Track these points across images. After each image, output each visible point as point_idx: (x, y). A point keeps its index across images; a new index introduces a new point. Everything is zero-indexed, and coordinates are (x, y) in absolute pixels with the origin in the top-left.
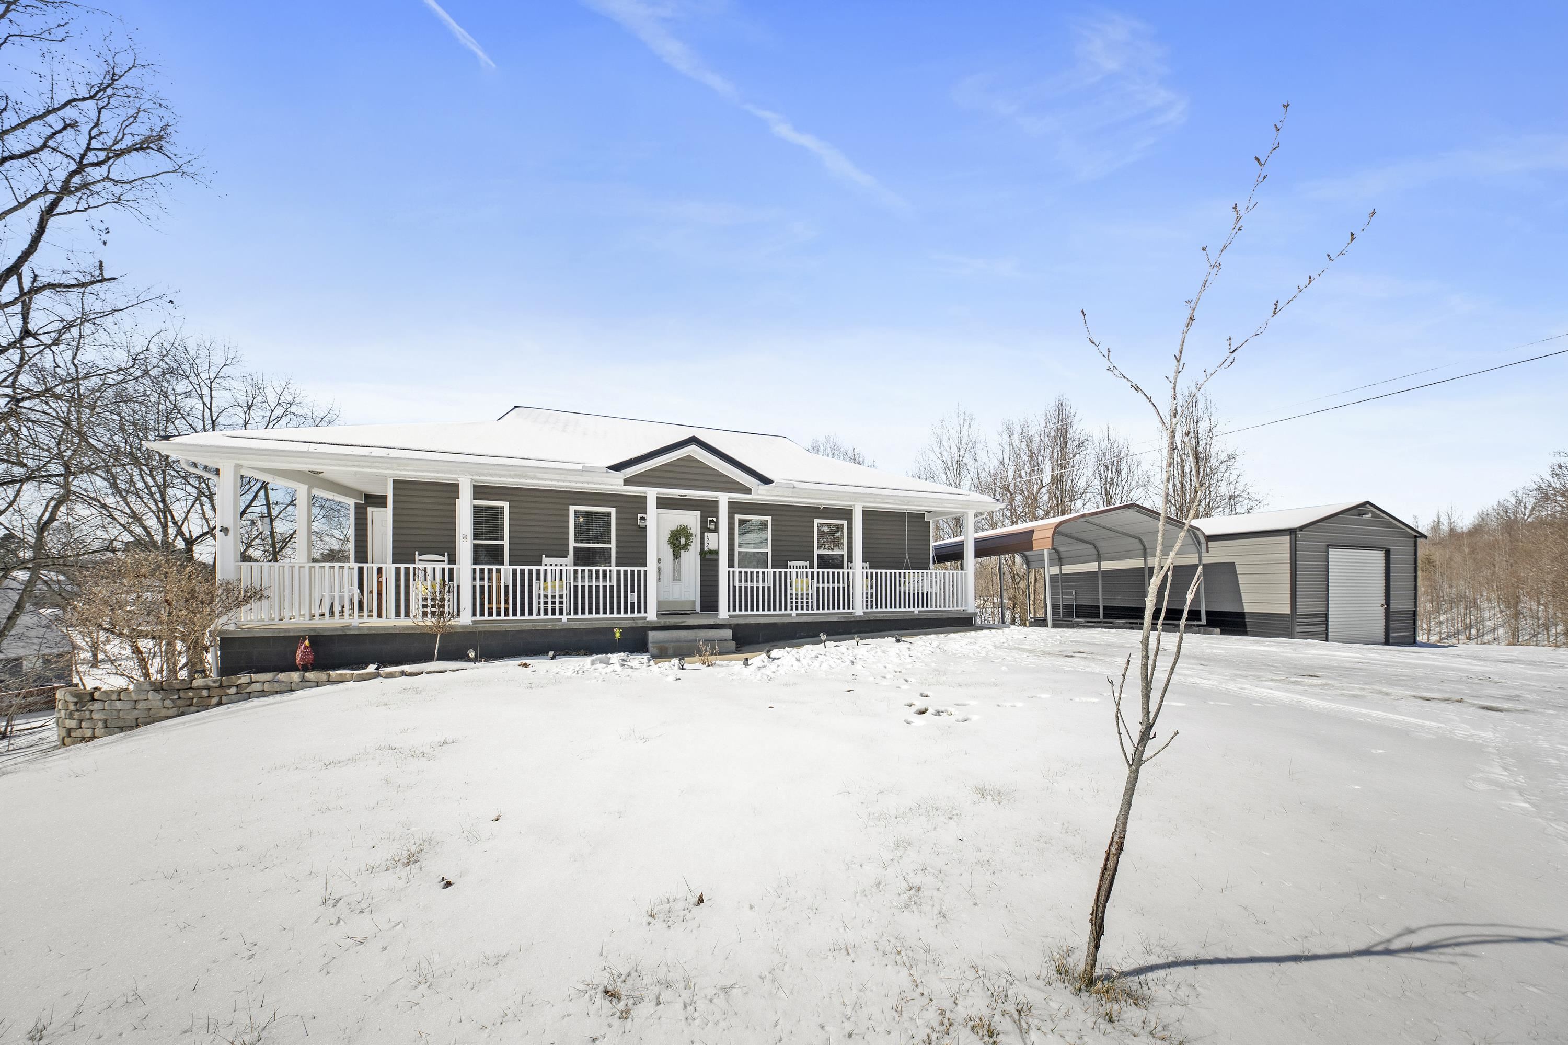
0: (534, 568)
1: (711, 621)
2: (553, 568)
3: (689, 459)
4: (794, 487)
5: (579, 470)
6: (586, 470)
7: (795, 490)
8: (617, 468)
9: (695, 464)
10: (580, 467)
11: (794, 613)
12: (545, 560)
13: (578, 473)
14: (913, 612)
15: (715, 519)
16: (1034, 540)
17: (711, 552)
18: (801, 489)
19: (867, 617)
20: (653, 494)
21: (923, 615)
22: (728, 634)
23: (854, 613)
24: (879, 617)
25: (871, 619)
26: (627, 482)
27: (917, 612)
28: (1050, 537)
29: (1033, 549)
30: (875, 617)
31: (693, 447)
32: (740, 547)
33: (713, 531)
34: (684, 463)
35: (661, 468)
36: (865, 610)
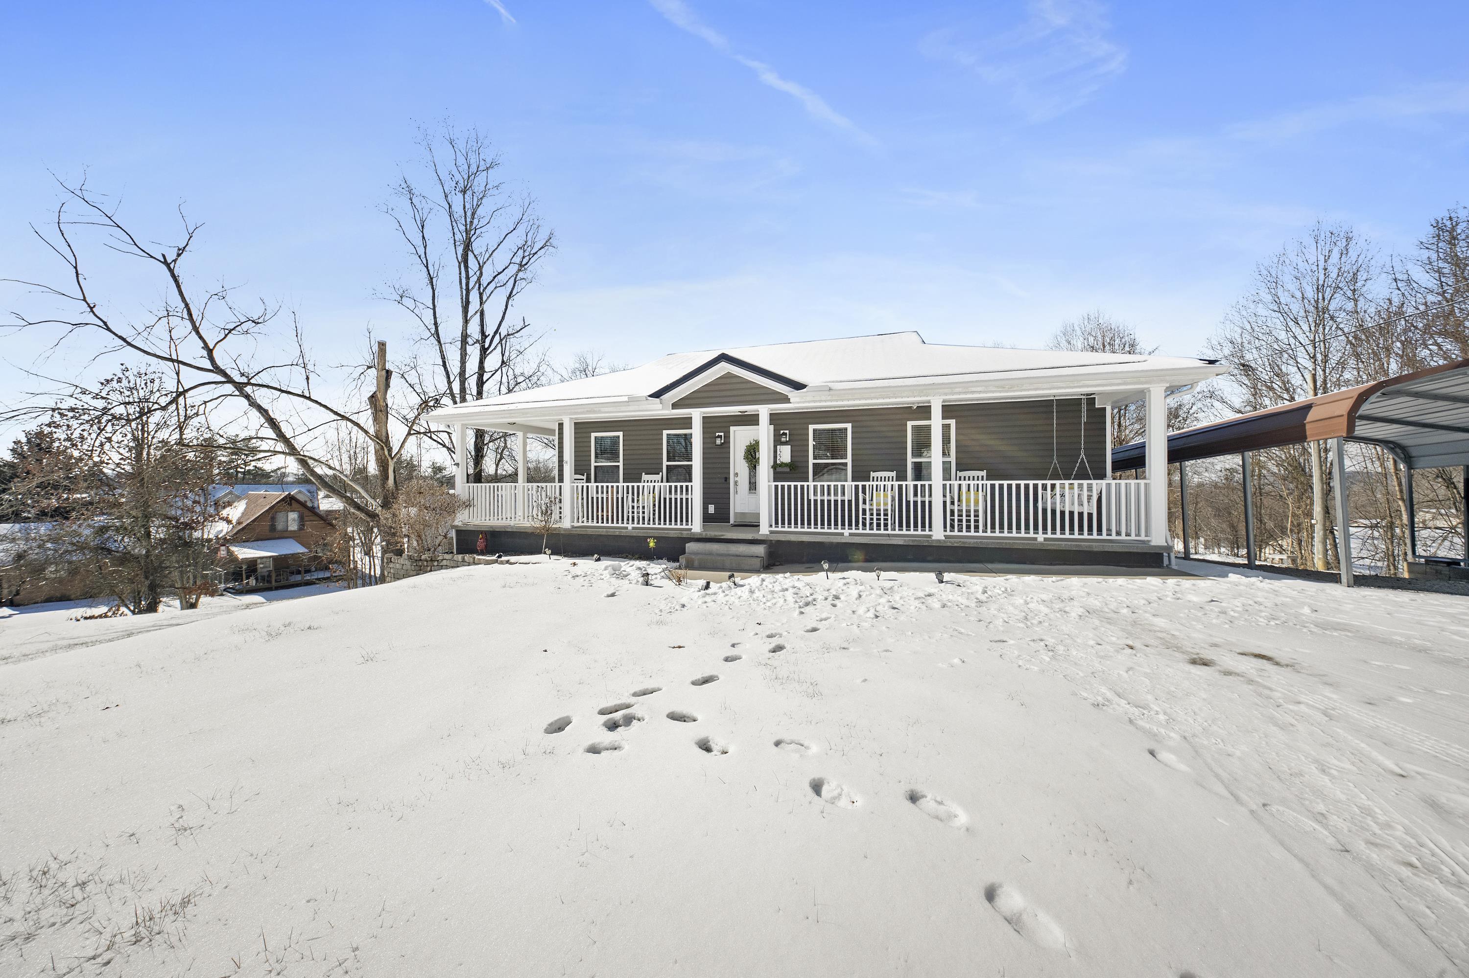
0: (635, 485)
1: (749, 536)
2: (649, 484)
3: (729, 376)
4: (830, 389)
5: (626, 402)
6: (632, 400)
7: (831, 392)
8: (657, 395)
9: (734, 380)
10: (626, 399)
11: (846, 532)
12: (645, 477)
13: (626, 404)
14: (1035, 539)
15: (787, 432)
16: (1308, 423)
17: (783, 465)
18: (840, 390)
19: (950, 542)
20: (697, 415)
21: (1055, 544)
22: (760, 550)
23: (930, 536)
24: (970, 543)
25: (956, 545)
26: (675, 406)
27: (1043, 540)
28: (1342, 416)
29: (1306, 438)
30: (963, 543)
31: (723, 365)
32: (815, 458)
33: (785, 443)
34: (728, 381)
35: (707, 389)
36: (948, 533)
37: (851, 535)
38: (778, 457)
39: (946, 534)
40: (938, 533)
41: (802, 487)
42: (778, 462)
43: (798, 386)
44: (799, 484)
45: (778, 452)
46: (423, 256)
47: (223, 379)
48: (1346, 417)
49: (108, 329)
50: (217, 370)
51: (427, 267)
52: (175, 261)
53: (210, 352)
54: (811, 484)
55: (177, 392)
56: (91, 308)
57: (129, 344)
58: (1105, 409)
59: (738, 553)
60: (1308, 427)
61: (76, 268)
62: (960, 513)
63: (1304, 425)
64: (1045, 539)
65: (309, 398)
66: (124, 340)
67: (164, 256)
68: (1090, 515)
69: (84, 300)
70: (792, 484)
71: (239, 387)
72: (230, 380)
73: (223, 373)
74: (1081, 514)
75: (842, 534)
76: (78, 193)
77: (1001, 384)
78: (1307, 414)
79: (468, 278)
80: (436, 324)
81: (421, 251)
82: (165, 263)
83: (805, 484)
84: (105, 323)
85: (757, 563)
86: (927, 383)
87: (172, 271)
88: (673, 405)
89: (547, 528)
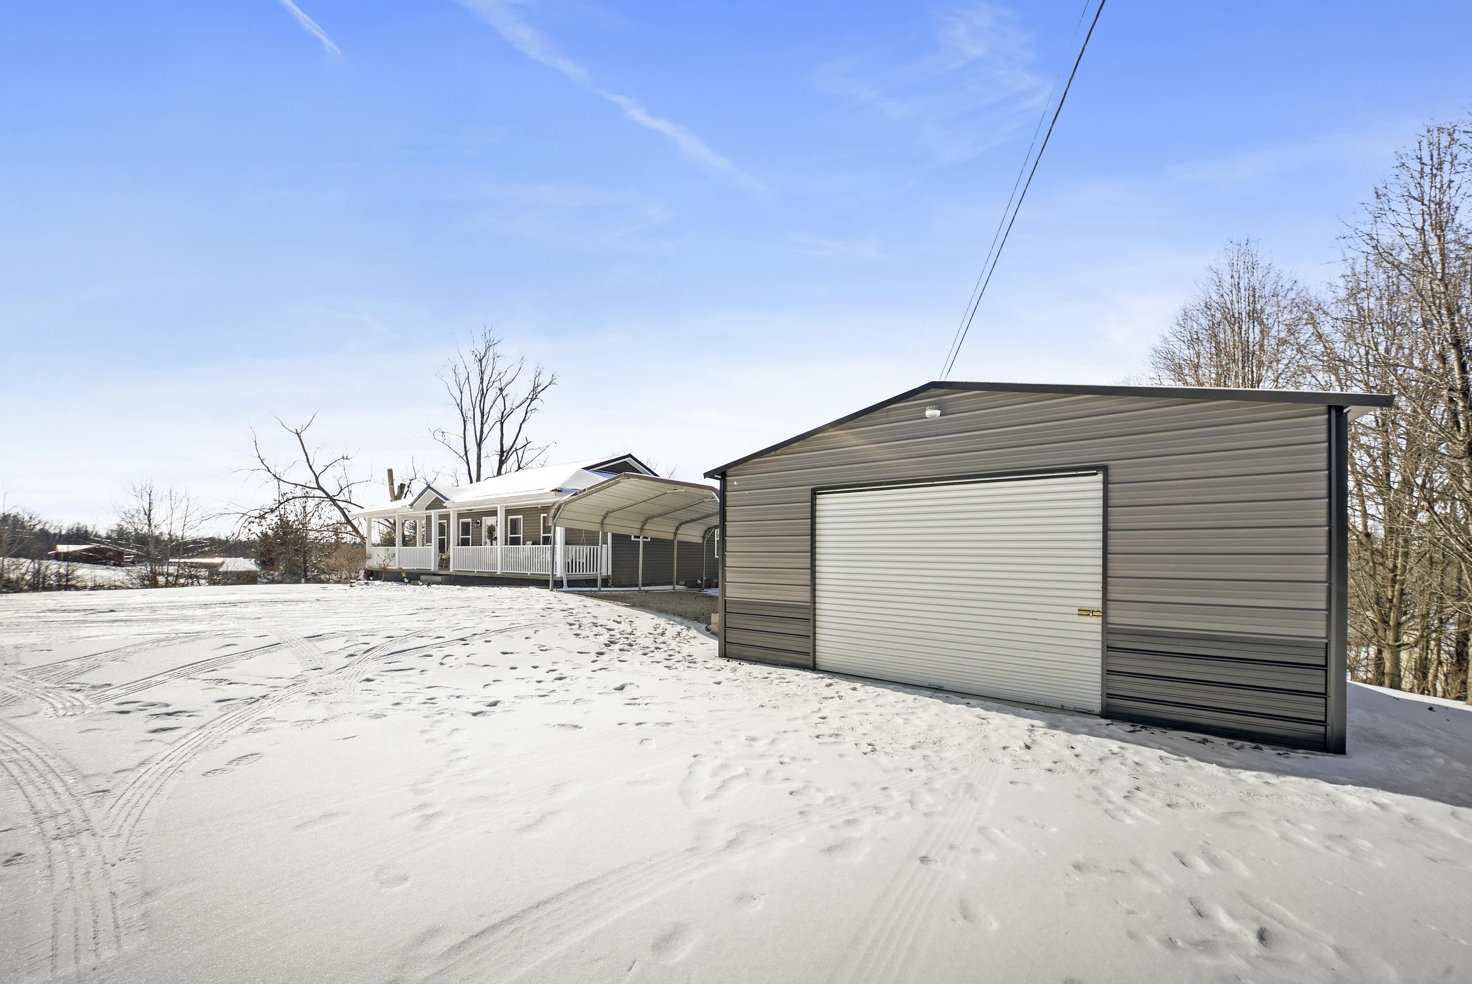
8: (411, 505)
19: (502, 575)
20: (433, 514)
27: (529, 574)
30: (505, 576)
31: (429, 490)
36: (502, 571)
40: (499, 571)
41: (462, 549)
43: (447, 499)
49: (269, 471)
50: (320, 488)
52: (301, 433)
53: (317, 478)
56: (262, 461)
59: (434, 580)
61: (256, 442)
65: (350, 503)
66: (275, 475)
67: (296, 430)
69: (259, 457)
73: (325, 492)
75: (474, 572)
82: (297, 433)
83: (463, 547)
84: (268, 469)
87: (299, 437)
89: (385, 569)
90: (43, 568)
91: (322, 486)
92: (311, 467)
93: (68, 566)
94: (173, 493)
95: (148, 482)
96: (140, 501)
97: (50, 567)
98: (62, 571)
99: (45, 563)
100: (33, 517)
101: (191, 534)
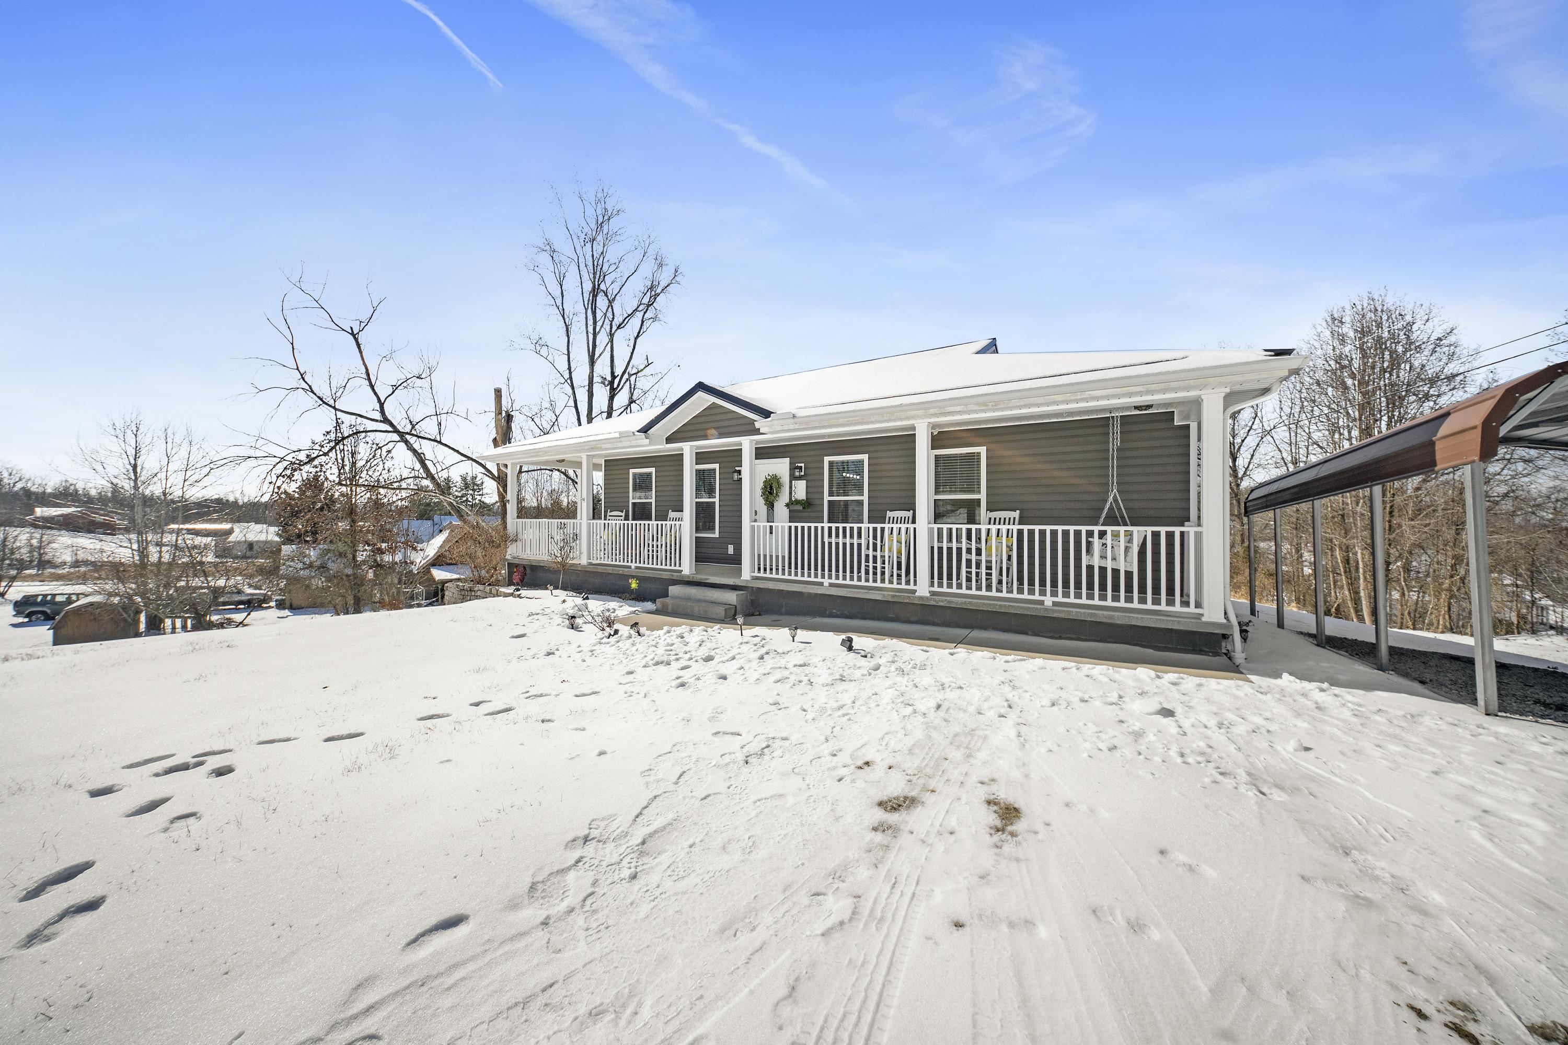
1: (728, 582)
3: (709, 407)
4: (794, 416)
5: (617, 438)
6: (624, 436)
7: (796, 420)
8: (645, 430)
10: (617, 434)
11: (826, 582)
13: (618, 440)
14: (1042, 603)
15: (803, 465)
16: (1438, 440)
17: (798, 502)
18: (803, 417)
19: (935, 600)
20: (688, 449)
21: (1062, 611)
22: (732, 597)
23: (915, 591)
24: (957, 603)
25: (941, 604)
26: (669, 440)
27: (1051, 604)
28: (1475, 427)
29: (1434, 464)
30: (949, 602)
31: (700, 394)
32: (831, 494)
33: (800, 478)
34: (714, 411)
35: (696, 421)
36: (936, 589)
37: (831, 585)
38: (793, 494)
39: (932, 589)
40: (923, 588)
41: (816, 528)
42: (793, 499)
43: (766, 414)
44: (813, 525)
45: (793, 488)
46: (561, 307)
47: (390, 429)
48: (1479, 429)
49: (312, 392)
50: (386, 420)
51: (563, 317)
52: (358, 333)
53: (382, 405)
54: (826, 525)
55: (335, 440)
56: (302, 375)
57: (324, 403)
58: (1188, 427)
59: (713, 599)
60: (1438, 447)
61: (292, 344)
62: (989, 565)
63: (1432, 444)
64: (1055, 604)
65: (440, 442)
66: (321, 399)
67: (351, 328)
68: (1129, 574)
69: (298, 369)
70: (806, 525)
71: (401, 435)
72: (396, 431)
73: (392, 425)
74: (1116, 572)
75: (821, 584)
76: (298, 284)
77: (983, 401)
78: (1441, 425)
79: (595, 323)
80: (569, 368)
81: (559, 303)
82: (352, 334)
83: (819, 525)
84: (310, 387)
85: (720, 611)
86: (894, 404)
87: (356, 340)
88: (667, 439)
89: (563, 564)
90: (10, 538)
91: (390, 418)
92: (372, 387)
93: (42, 534)
94: (170, 432)
95: (134, 416)
96: (123, 444)
97: (19, 538)
98: (35, 542)
99: (13, 532)
100: (14, 472)
101: (196, 494)
